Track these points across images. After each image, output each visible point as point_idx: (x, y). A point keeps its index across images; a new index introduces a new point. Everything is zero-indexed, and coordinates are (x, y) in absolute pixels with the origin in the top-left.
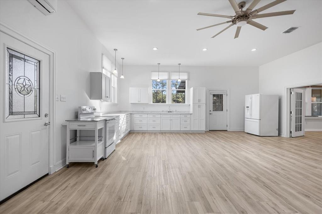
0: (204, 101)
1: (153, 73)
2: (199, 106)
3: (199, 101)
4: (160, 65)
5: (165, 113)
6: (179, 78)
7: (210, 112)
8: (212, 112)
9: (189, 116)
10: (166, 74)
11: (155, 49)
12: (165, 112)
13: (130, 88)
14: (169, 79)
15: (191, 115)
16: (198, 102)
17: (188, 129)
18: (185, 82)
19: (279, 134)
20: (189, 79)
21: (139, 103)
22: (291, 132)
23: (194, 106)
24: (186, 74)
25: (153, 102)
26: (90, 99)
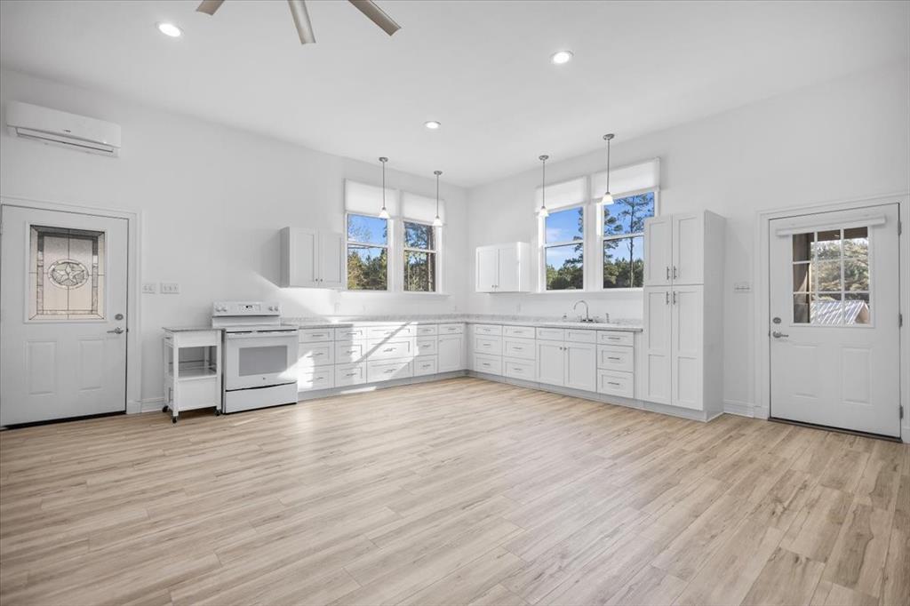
2: (672, 299)
4: (547, 160)
5: (572, 324)
7: (776, 328)
8: (788, 326)
9: (629, 338)
10: (579, 184)
11: (432, 126)
12: (571, 321)
13: (478, 250)
14: (588, 201)
15: (639, 336)
16: (664, 282)
17: (625, 391)
20: (661, 186)
21: (497, 290)
23: (648, 296)
26: (280, 286)
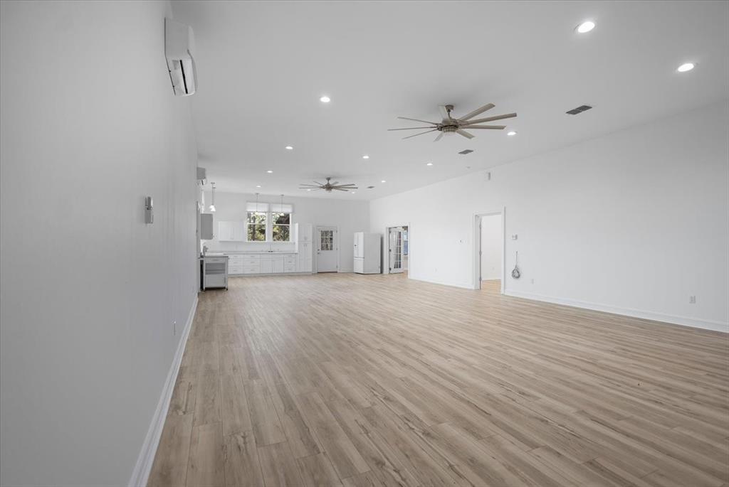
0: (310, 238)
1: (249, 203)
2: (305, 245)
3: (306, 238)
4: (258, 195)
6: (281, 211)
7: (318, 252)
8: (320, 251)
9: (293, 256)
10: (266, 205)
12: (264, 252)
14: (269, 211)
15: (297, 255)
16: (303, 241)
18: (288, 215)
19: (382, 272)
20: (293, 212)
21: (232, 240)
22: (390, 269)
23: (299, 244)
24: (290, 206)
25: (248, 239)
